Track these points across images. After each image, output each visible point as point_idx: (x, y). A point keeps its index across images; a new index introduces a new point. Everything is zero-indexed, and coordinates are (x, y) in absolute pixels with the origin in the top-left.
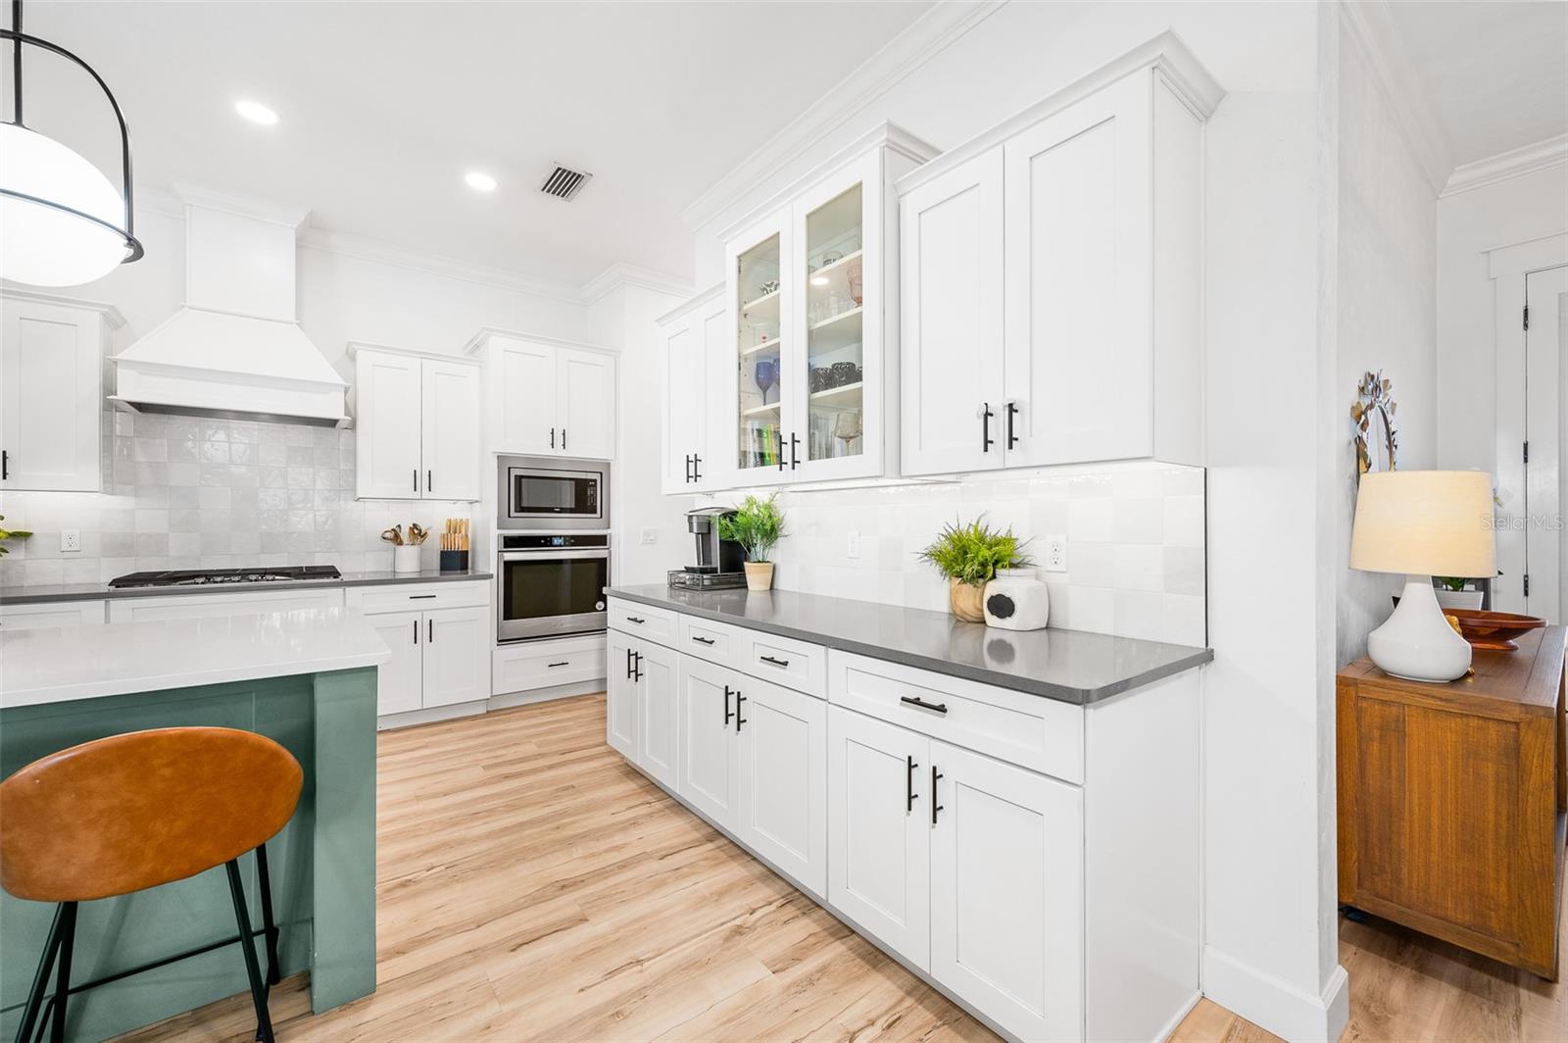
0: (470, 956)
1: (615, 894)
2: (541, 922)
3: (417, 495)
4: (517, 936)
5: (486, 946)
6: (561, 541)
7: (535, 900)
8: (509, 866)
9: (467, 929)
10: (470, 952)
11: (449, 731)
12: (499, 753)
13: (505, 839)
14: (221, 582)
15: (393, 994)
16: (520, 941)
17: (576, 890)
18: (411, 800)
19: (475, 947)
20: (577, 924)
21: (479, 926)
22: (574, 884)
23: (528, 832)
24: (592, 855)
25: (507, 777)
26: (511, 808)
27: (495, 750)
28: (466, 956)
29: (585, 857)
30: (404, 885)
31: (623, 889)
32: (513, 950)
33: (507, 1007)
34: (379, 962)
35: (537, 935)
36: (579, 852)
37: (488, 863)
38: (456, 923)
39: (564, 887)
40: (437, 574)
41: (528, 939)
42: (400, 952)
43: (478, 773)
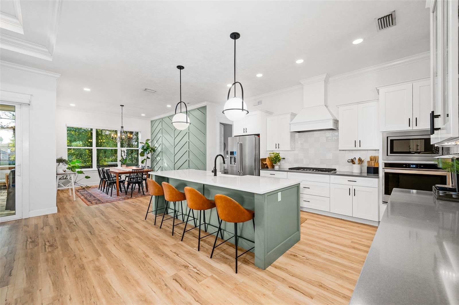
0: (282, 280)
1: (330, 301)
2: (304, 288)
3: (356, 148)
4: (295, 285)
5: (287, 281)
6: (414, 166)
7: (310, 282)
8: (318, 270)
9: (290, 274)
10: (284, 279)
11: (359, 227)
12: (363, 240)
13: (328, 263)
14: (306, 170)
15: (265, 273)
16: (293, 287)
17: (324, 290)
18: (323, 239)
19: (285, 279)
20: (308, 297)
21: (292, 276)
22: (324, 288)
23: (336, 266)
24: (342, 286)
25: (354, 248)
26: (342, 257)
27: (362, 238)
28: (281, 279)
29: (339, 285)
30: (294, 256)
31: (334, 302)
32: (290, 287)
33: (272, 296)
34: (271, 266)
35: (298, 289)
36: (340, 282)
37: (315, 265)
38: (290, 271)
39: (321, 286)
40: (366, 175)
41: (295, 288)
42: (276, 267)
43: (348, 242)
